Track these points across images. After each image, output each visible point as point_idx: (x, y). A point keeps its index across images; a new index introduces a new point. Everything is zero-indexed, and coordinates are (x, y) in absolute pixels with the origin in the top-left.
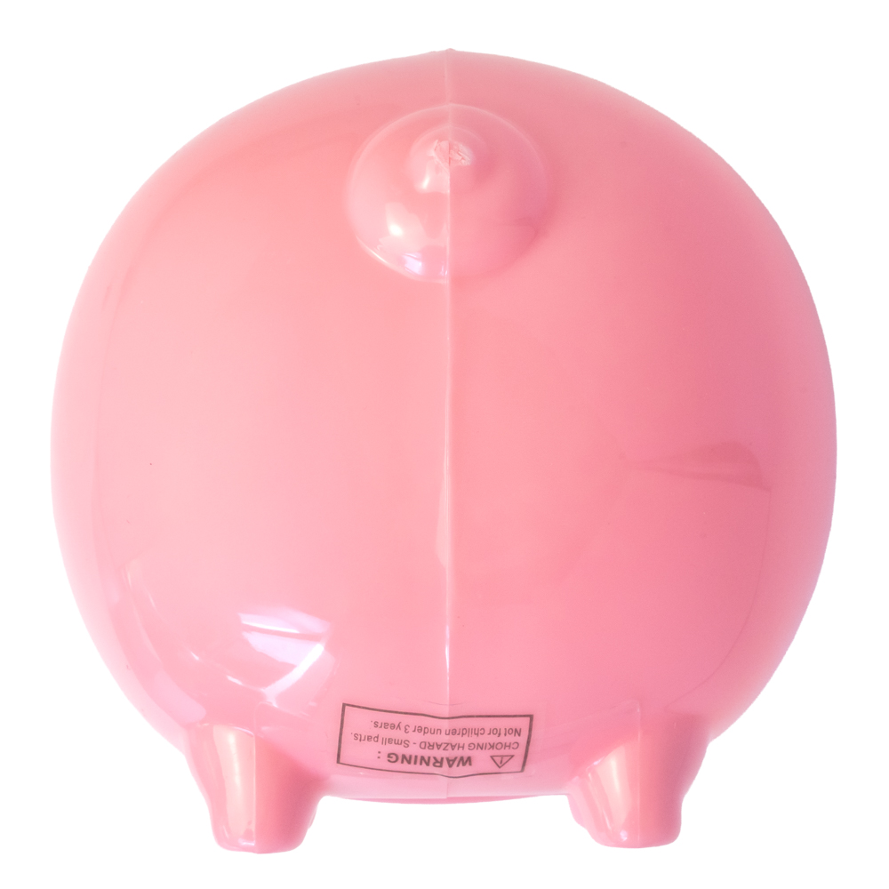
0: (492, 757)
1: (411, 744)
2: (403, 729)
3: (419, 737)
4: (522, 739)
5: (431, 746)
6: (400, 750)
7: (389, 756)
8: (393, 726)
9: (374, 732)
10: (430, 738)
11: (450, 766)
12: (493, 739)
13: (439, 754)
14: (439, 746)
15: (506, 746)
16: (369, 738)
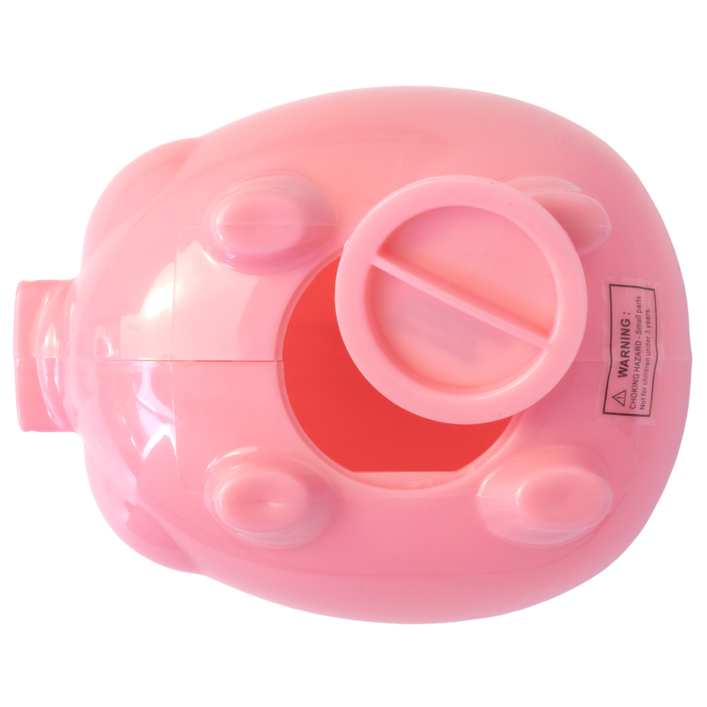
0: (625, 391)
1: (639, 335)
2: (647, 329)
3: (643, 340)
4: (637, 411)
5: (638, 348)
6: (633, 328)
7: (627, 320)
8: (648, 323)
9: (643, 310)
10: (643, 348)
11: (622, 363)
12: (639, 391)
13: (632, 355)
14: (638, 354)
15: (633, 400)
16: (639, 306)
